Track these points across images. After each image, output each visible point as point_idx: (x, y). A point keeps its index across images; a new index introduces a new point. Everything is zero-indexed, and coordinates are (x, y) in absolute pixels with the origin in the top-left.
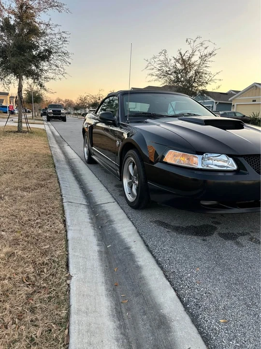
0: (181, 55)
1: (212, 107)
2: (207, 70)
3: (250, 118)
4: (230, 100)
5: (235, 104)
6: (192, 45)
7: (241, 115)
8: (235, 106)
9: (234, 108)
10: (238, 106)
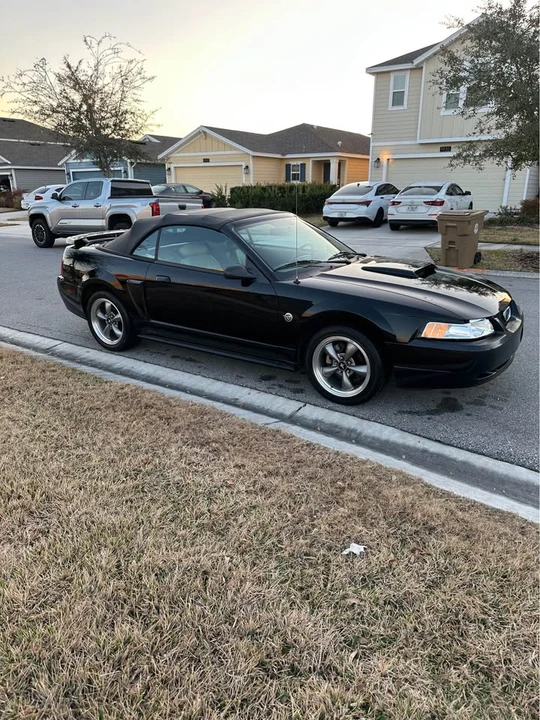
0: (69, 66)
1: (125, 172)
2: (139, 106)
3: (213, 195)
4: (160, 157)
5: (172, 166)
6: (95, 50)
7: (195, 191)
8: (172, 170)
9: (170, 175)
10: (179, 171)
